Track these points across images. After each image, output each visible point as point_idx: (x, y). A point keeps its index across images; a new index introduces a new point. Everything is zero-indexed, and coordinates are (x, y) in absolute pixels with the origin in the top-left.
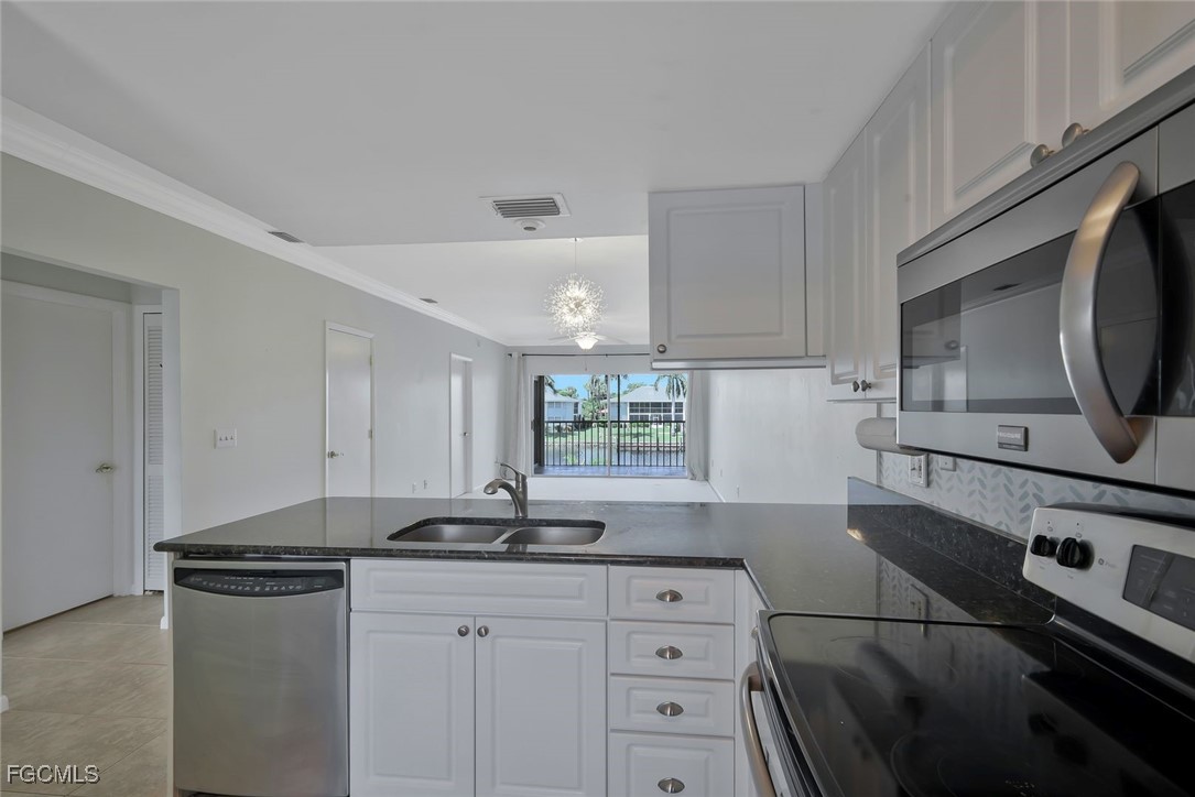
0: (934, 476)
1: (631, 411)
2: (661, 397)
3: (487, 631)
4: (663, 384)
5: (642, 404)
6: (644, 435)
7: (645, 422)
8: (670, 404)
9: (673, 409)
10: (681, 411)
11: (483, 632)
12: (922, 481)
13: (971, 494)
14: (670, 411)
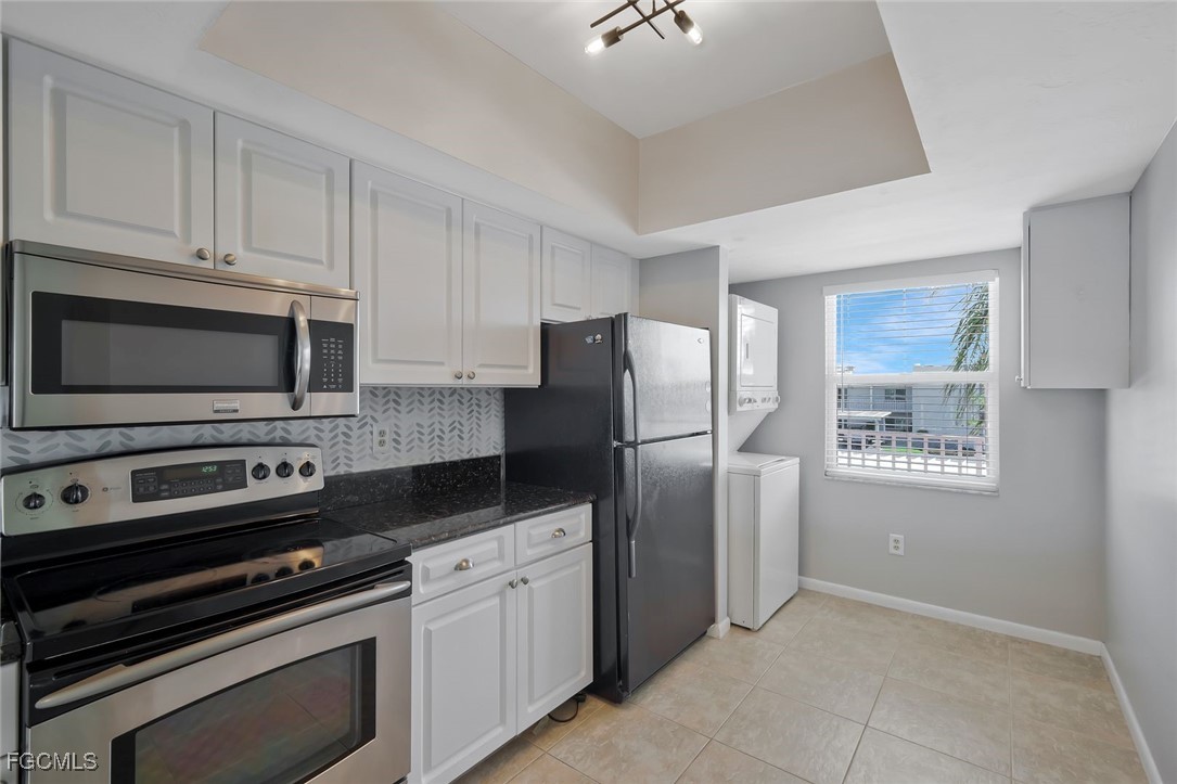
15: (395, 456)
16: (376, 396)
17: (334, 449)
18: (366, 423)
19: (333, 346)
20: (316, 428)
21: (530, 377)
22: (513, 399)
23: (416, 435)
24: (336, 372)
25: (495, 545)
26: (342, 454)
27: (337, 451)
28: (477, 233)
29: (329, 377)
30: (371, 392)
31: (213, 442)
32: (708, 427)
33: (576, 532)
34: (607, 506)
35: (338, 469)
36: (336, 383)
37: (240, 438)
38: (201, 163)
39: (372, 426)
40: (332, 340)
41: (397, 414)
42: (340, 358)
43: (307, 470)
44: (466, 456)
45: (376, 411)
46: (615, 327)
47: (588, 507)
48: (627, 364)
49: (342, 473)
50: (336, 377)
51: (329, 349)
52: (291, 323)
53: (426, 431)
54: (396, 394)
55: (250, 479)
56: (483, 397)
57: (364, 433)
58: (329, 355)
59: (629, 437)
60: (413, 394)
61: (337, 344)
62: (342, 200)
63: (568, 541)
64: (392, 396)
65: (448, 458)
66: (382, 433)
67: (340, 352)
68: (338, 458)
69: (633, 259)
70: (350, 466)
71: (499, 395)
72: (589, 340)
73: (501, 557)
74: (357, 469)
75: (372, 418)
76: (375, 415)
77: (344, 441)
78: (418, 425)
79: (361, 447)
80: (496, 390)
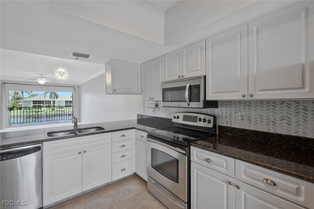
0: (155, 112)
1: (33, 104)
2: (47, 99)
3: (86, 151)
4: (48, 95)
5: (38, 101)
6: (38, 111)
7: (40, 107)
8: (51, 101)
9: (52, 103)
10: (55, 103)
11: (85, 152)
12: (153, 113)
13: (161, 113)
14: (51, 103)
15: (249, 125)
16: (241, 103)
17: (226, 119)
18: (237, 112)
19: (196, 91)
20: (221, 112)
23: (259, 119)
24: (197, 97)
26: (229, 120)
27: (227, 119)
29: (195, 98)
30: (239, 102)
31: (201, 113)
35: (227, 125)
36: (197, 100)
37: (205, 112)
38: (180, 59)
39: (239, 113)
40: (196, 89)
41: (249, 110)
42: (197, 93)
43: (209, 121)
45: (240, 108)
49: (229, 126)
50: (197, 98)
51: (195, 91)
53: (265, 118)
54: (249, 103)
55: (198, 121)
57: (236, 115)
58: (195, 93)
60: (258, 103)
61: (197, 90)
64: (248, 104)
65: (278, 132)
66: (243, 116)
67: (197, 92)
68: (228, 121)
70: (232, 125)
74: (233, 126)
75: (239, 110)
76: (240, 109)
77: (229, 117)
78: (260, 115)
79: (235, 119)
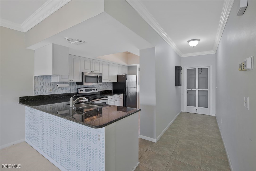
0: (54, 91)
15: (102, 89)
21: (116, 81)
22: (114, 84)
25: (114, 97)
28: (111, 66)
32: (136, 87)
33: (121, 97)
34: (125, 95)
36: (100, 82)
37: (93, 87)
38: (92, 64)
43: (96, 90)
44: (109, 90)
46: (125, 76)
47: (123, 95)
48: (127, 80)
52: (98, 77)
53: (105, 87)
55: (92, 90)
56: (110, 83)
57: (100, 87)
59: (127, 87)
60: (104, 83)
62: (100, 65)
63: (120, 98)
65: (107, 90)
67: (101, 79)
68: (99, 89)
69: (127, 66)
71: (112, 83)
72: (123, 77)
73: (114, 98)
75: (102, 85)
80: (112, 82)
